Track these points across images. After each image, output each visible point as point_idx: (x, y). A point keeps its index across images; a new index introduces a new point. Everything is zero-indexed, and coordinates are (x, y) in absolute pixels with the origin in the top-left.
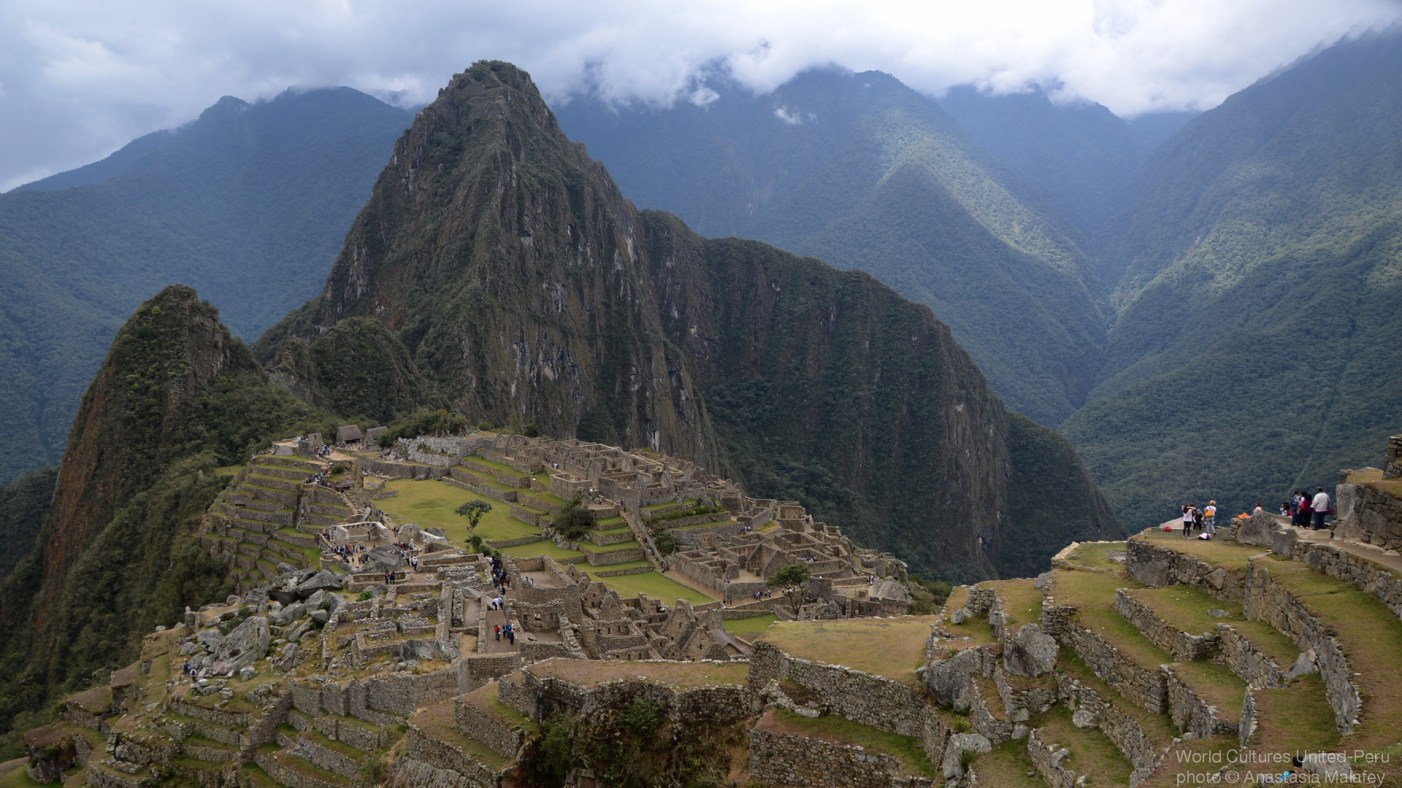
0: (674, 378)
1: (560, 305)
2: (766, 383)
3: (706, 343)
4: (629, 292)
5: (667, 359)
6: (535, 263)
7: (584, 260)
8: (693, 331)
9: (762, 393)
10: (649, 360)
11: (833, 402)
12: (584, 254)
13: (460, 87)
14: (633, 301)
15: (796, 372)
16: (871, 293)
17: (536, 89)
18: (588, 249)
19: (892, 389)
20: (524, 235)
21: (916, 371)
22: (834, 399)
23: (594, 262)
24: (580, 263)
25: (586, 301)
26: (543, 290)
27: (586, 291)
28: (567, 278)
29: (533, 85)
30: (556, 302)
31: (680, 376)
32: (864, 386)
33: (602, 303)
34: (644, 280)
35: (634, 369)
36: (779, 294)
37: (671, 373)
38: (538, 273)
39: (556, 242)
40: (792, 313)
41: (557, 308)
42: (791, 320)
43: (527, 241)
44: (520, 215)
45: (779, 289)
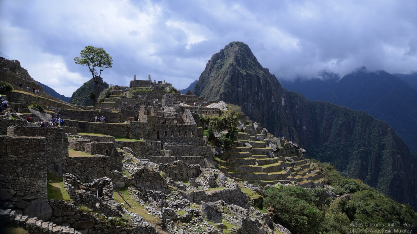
0: (291, 138)
1: (251, 110)
2: (328, 145)
3: (309, 132)
4: (276, 109)
5: (289, 131)
6: (242, 96)
7: (261, 98)
8: (304, 128)
9: (327, 148)
10: (282, 130)
11: (351, 152)
12: (261, 96)
13: (226, 49)
14: (277, 112)
15: (339, 142)
16: (365, 118)
17: (250, 50)
18: (263, 95)
19: (373, 149)
20: (239, 87)
21: (382, 143)
22: (352, 151)
23: (264, 99)
24: (259, 99)
25: (261, 111)
26: (245, 105)
27: (261, 107)
28: (254, 103)
29: (249, 49)
30: (250, 109)
31: (294, 137)
32: (362, 147)
33: (267, 112)
34: (288, 111)
35: (276, 132)
36: (334, 118)
37: (290, 136)
38: (243, 99)
39: (251, 91)
40: (338, 123)
41: (250, 111)
42: (337, 126)
43: (240, 89)
44: (238, 81)
45: (334, 116)
